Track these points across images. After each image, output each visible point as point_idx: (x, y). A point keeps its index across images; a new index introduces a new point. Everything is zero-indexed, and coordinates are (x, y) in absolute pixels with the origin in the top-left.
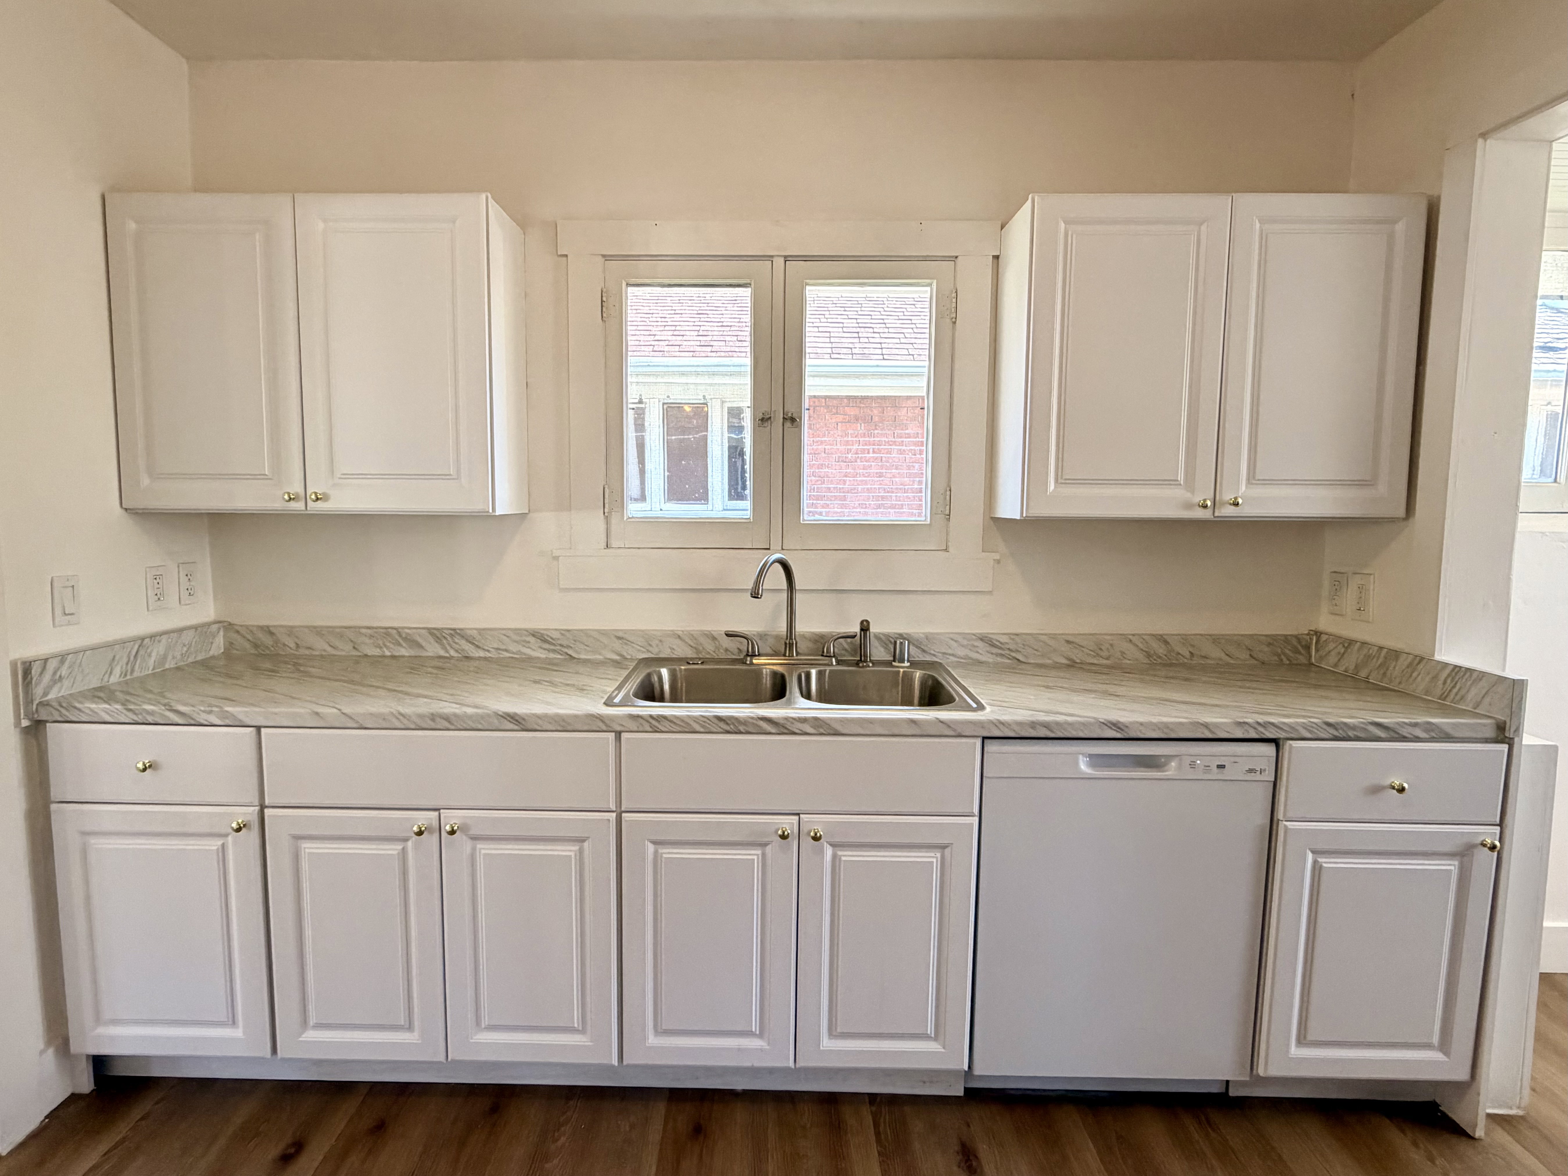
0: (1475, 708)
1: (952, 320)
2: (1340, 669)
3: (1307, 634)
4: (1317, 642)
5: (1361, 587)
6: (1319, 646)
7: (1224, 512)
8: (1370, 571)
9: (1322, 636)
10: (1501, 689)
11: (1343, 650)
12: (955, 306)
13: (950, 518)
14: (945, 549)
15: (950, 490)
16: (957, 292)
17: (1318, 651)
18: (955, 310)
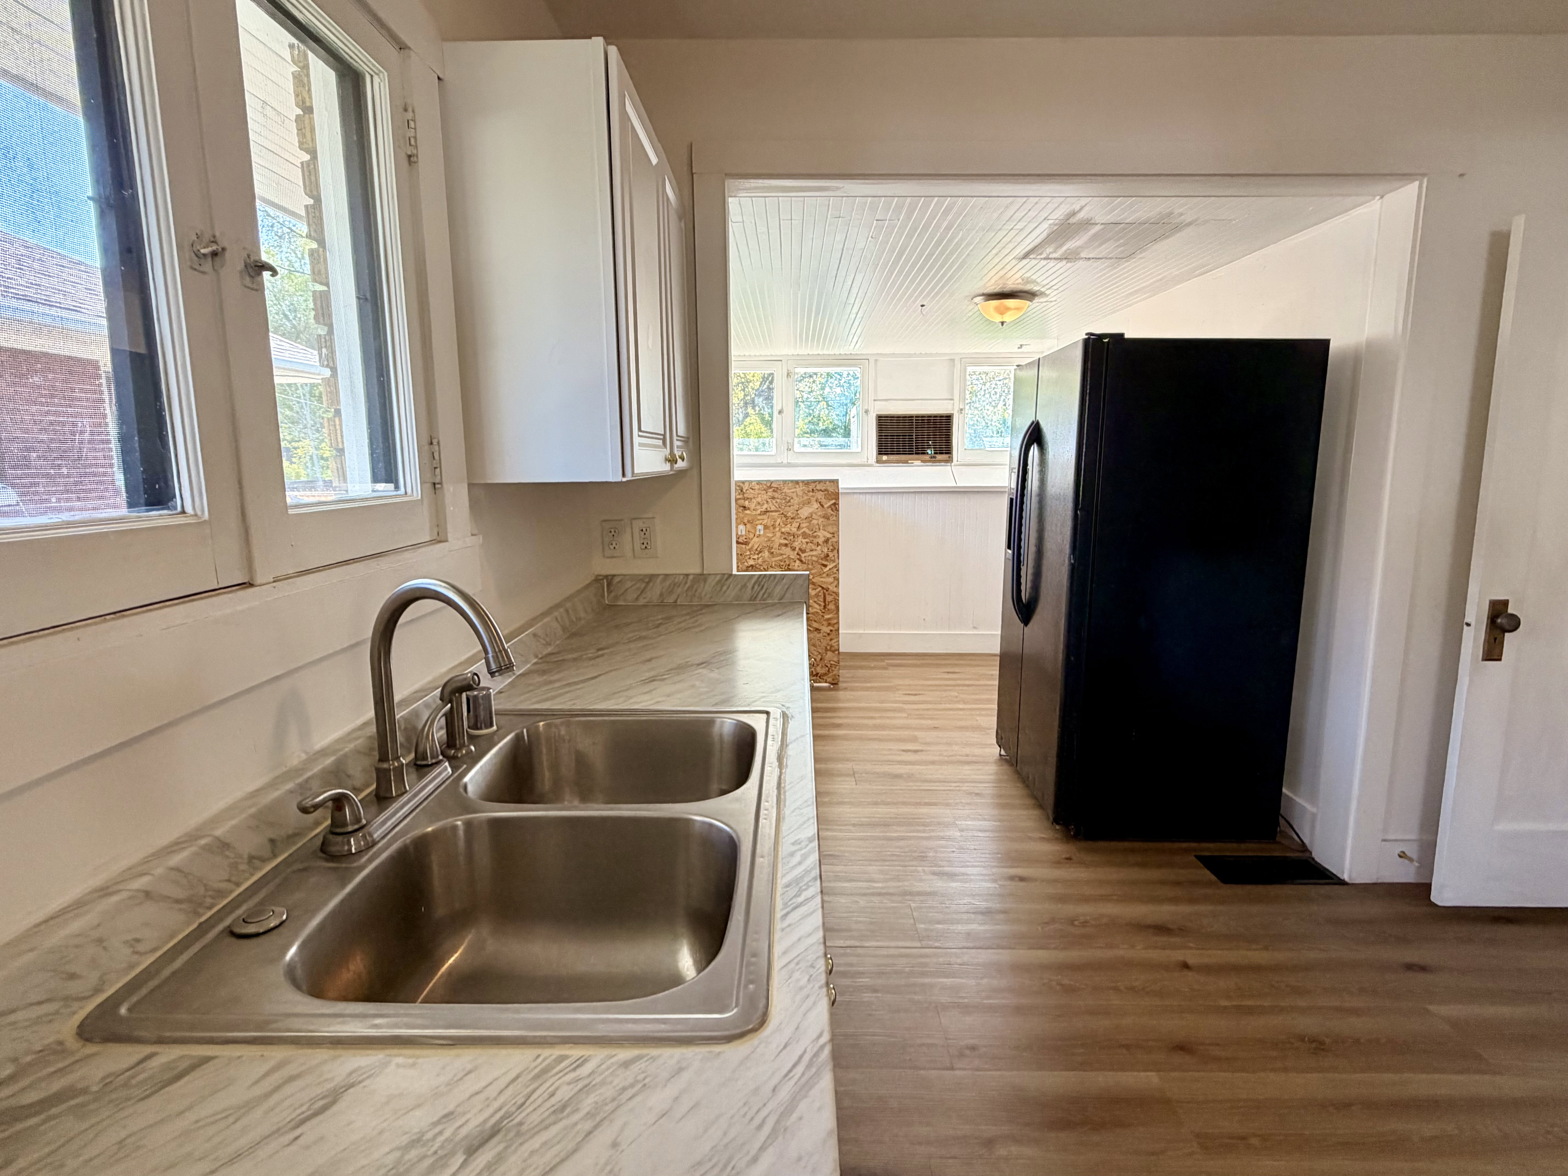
0: (781, 599)
1: (409, 156)
2: (642, 602)
3: (598, 579)
4: (609, 585)
5: (644, 530)
6: (612, 588)
7: (676, 466)
8: (650, 515)
9: (615, 578)
10: (800, 582)
11: (643, 585)
12: (412, 134)
13: (442, 488)
14: (440, 539)
15: (438, 443)
16: (413, 111)
17: (611, 592)
18: (413, 142)
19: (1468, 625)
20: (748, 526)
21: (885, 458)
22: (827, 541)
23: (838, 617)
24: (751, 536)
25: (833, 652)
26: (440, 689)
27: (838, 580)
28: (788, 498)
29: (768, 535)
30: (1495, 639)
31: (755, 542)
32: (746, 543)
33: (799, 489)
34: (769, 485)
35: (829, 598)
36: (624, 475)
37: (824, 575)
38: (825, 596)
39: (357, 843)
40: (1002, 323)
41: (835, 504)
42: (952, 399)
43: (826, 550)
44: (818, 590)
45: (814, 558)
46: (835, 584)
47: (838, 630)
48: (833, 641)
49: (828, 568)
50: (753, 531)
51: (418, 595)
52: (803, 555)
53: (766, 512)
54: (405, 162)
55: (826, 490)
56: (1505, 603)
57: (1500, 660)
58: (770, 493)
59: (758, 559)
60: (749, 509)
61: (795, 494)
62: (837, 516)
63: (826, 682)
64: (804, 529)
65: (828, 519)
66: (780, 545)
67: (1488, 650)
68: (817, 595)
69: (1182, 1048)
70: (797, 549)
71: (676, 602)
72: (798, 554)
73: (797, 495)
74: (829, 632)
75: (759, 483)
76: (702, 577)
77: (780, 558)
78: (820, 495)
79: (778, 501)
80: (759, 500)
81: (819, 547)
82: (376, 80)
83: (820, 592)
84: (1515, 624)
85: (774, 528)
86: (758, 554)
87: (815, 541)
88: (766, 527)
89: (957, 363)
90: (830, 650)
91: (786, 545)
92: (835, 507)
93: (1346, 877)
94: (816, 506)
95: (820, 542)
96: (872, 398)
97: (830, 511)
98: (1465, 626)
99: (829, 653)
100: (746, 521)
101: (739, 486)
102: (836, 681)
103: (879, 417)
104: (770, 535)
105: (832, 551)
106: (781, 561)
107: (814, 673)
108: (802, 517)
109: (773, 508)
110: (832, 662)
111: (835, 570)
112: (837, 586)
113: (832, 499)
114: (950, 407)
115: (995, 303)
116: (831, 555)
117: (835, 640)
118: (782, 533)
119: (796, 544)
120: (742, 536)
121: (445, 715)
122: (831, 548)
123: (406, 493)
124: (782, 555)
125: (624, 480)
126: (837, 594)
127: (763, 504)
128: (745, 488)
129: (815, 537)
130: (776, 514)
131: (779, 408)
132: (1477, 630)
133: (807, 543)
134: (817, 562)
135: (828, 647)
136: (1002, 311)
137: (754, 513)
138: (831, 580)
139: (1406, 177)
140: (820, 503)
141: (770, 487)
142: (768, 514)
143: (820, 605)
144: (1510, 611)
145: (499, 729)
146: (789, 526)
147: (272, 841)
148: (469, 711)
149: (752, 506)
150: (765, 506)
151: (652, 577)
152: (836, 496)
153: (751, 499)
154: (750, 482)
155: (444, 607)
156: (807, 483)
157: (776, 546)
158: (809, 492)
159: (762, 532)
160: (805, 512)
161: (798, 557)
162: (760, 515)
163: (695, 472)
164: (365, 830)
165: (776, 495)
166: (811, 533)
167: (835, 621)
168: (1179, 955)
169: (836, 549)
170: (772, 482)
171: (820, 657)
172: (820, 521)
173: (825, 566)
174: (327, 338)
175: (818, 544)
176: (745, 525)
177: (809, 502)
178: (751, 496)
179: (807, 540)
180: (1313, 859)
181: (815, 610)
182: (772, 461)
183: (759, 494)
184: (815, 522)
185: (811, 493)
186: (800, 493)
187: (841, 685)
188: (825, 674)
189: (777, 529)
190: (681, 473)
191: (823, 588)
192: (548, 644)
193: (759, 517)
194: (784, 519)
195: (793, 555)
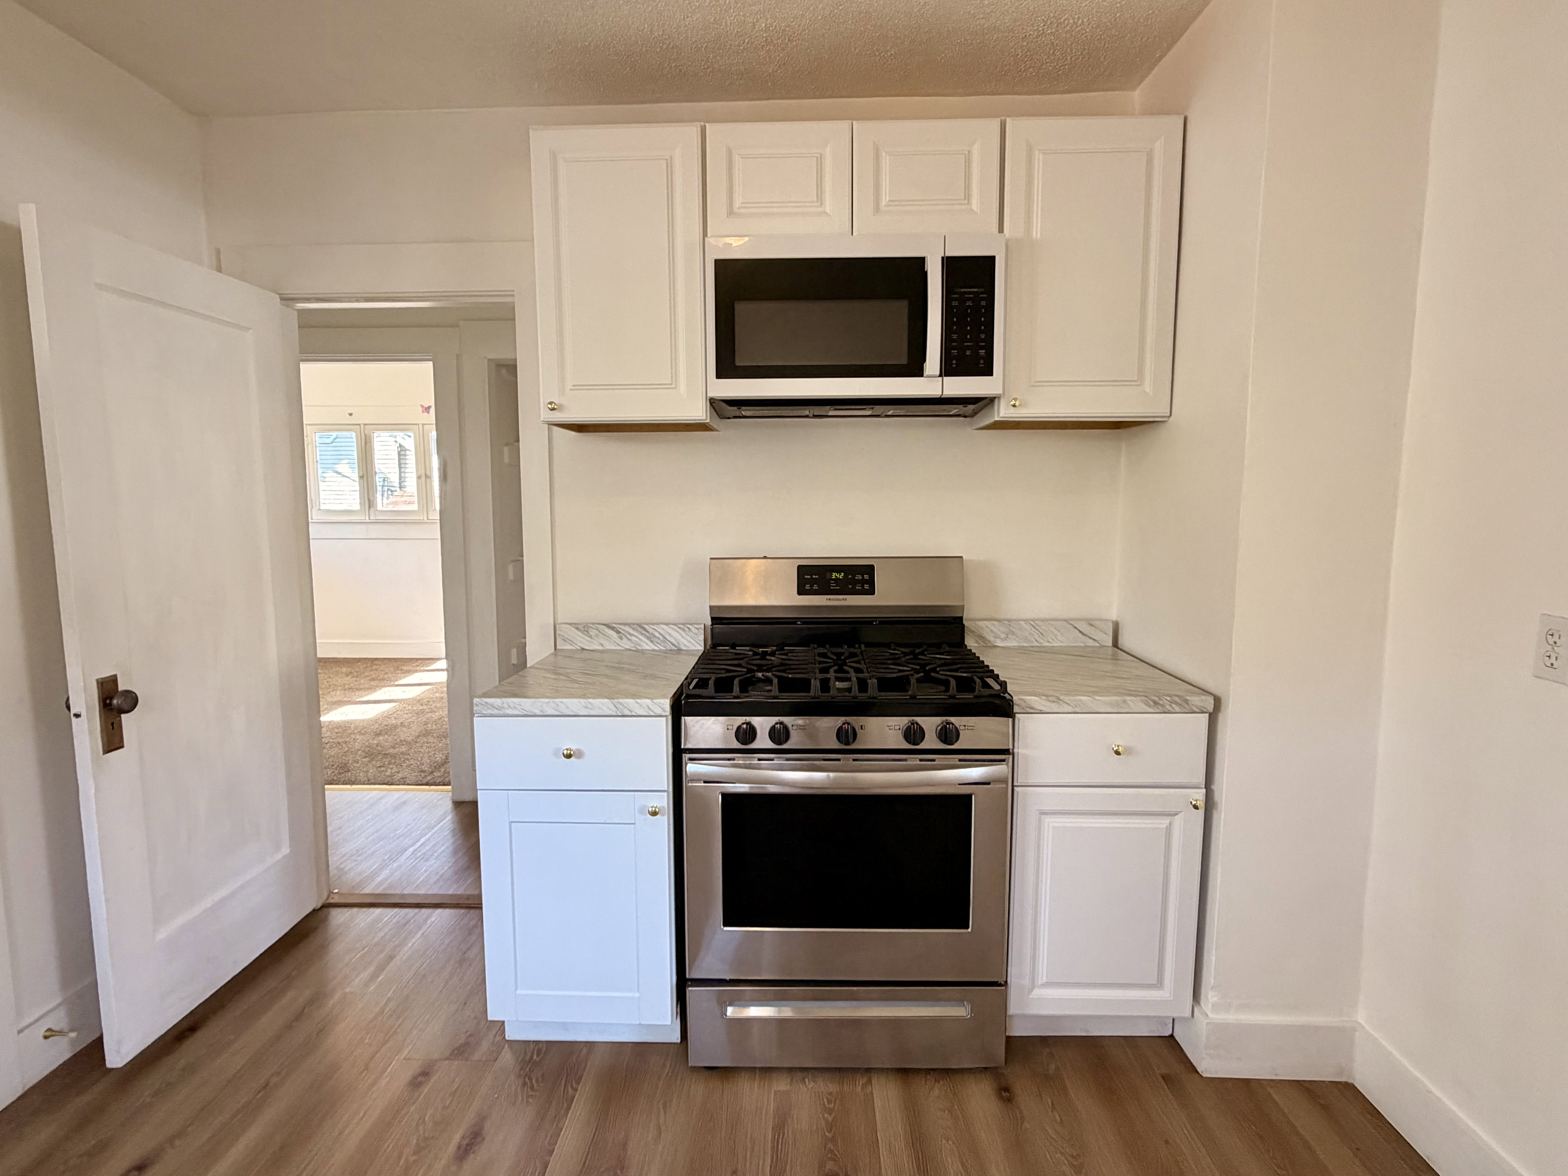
19: (77, 716)
30: (113, 724)
56: (114, 680)
57: (122, 747)
67: (108, 740)
84: (131, 701)
98: (74, 719)
132: (90, 720)
144: (121, 688)
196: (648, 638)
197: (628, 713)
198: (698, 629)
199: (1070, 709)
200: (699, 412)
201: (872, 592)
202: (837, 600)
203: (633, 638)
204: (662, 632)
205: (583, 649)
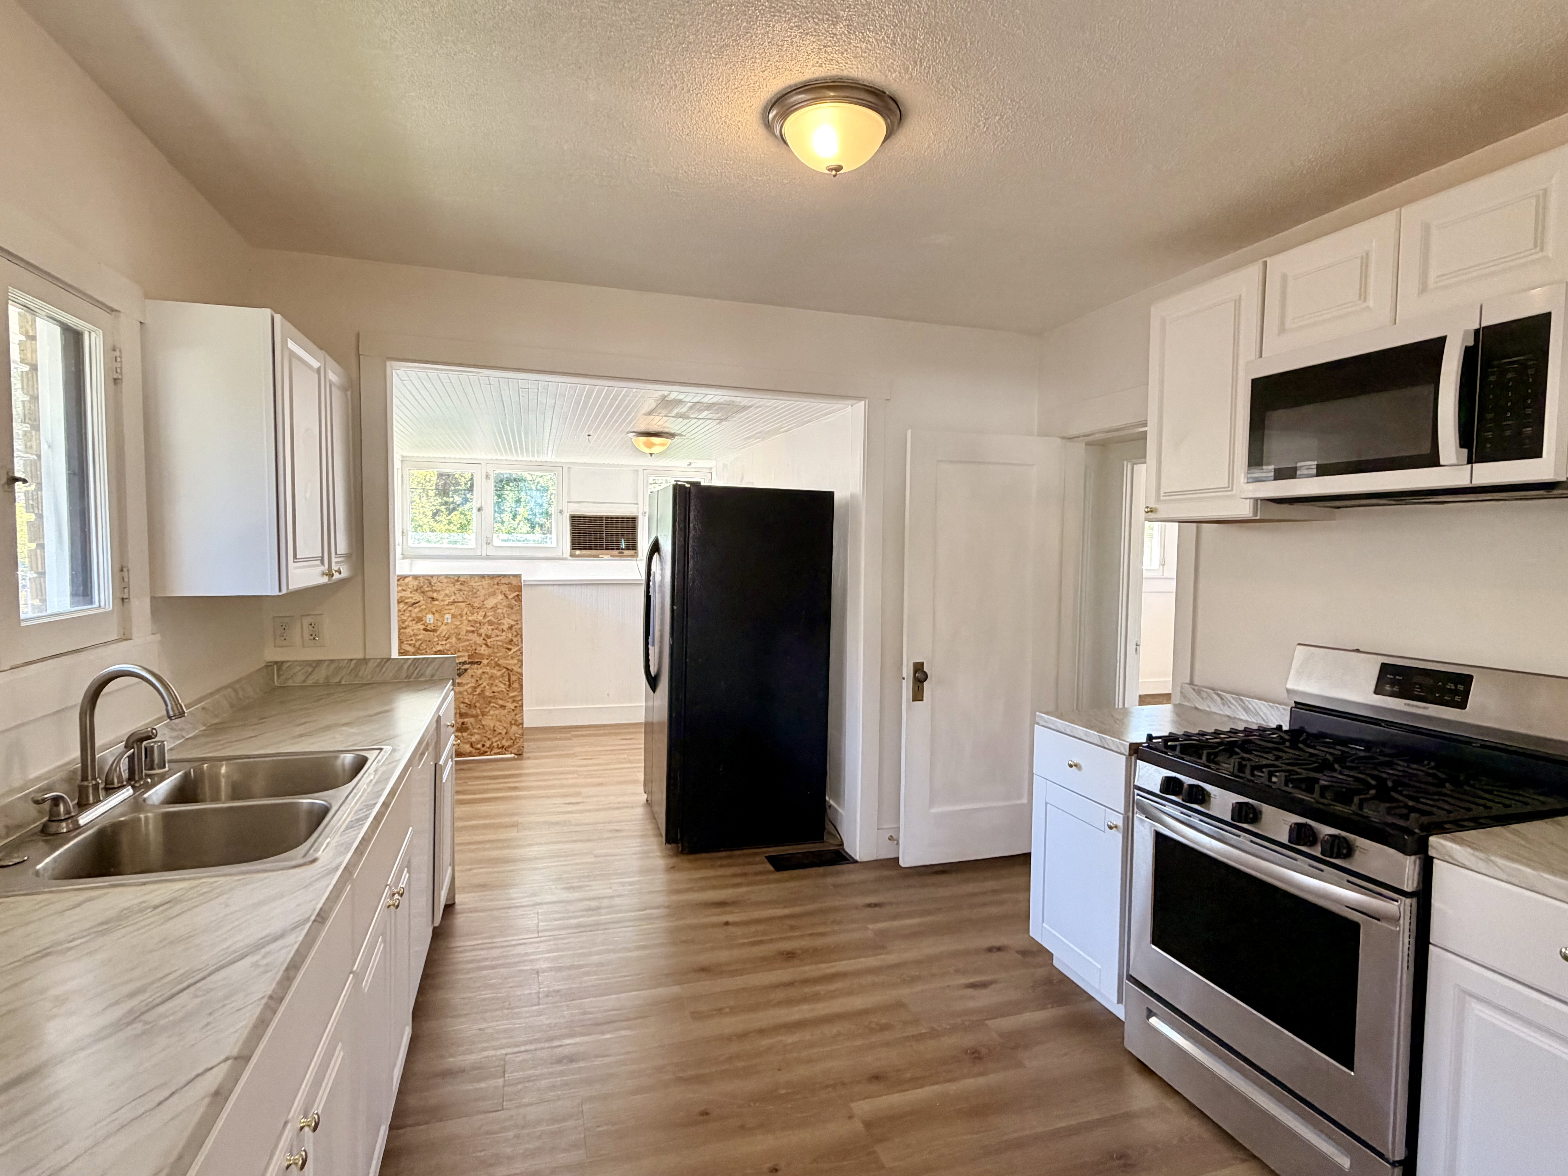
0: (432, 677)
1: (115, 380)
2: (310, 682)
3: (269, 665)
4: (278, 670)
5: (313, 624)
6: (282, 673)
7: (334, 578)
8: (318, 612)
9: (284, 664)
10: (447, 663)
11: (310, 670)
12: (119, 366)
13: (129, 602)
14: (126, 637)
15: (128, 571)
16: (120, 351)
17: (281, 675)
18: (119, 370)
19: (904, 680)
20: (437, 615)
21: (578, 552)
22: (511, 628)
23: (522, 695)
24: (440, 624)
25: (518, 726)
26: (124, 743)
27: (522, 661)
28: (475, 591)
29: (456, 623)
30: (918, 687)
31: (443, 630)
32: (434, 631)
33: (485, 583)
34: (456, 578)
35: (513, 678)
36: (280, 590)
37: (509, 658)
38: (509, 675)
39: (67, 825)
40: (651, 454)
41: (518, 596)
42: (637, 504)
43: (510, 635)
44: (503, 671)
45: (499, 643)
46: (519, 665)
47: (522, 706)
48: (517, 716)
49: (512, 652)
50: (441, 620)
51: (120, 674)
52: (489, 640)
53: (454, 602)
54: (112, 382)
55: (509, 583)
56: (922, 664)
57: (922, 699)
58: (458, 584)
59: (446, 644)
60: (437, 600)
61: (481, 587)
62: (521, 606)
63: (511, 753)
64: (490, 618)
65: (512, 608)
66: (468, 632)
67: (915, 696)
68: (502, 676)
69: (704, 970)
70: (483, 635)
71: (340, 682)
72: (484, 639)
73: (483, 588)
74: (513, 708)
75: (447, 576)
76: (365, 661)
77: (467, 643)
78: (504, 588)
79: (465, 593)
80: (447, 592)
81: (504, 633)
82: (93, 335)
83: (504, 673)
84: (927, 676)
85: (462, 617)
86: (446, 640)
87: (500, 627)
88: (453, 616)
89: (640, 472)
90: (515, 724)
91: (473, 632)
92: (518, 598)
93: (857, 858)
94: (501, 597)
95: (505, 629)
96: (566, 499)
97: (513, 602)
98: (902, 681)
99: (514, 728)
100: (434, 610)
101: (428, 580)
102: (520, 752)
103: (572, 517)
104: (458, 623)
105: (516, 636)
106: (467, 646)
107: (500, 746)
108: (488, 606)
109: (460, 599)
110: (517, 735)
111: (519, 653)
112: (521, 667)
113: (516, 591)
114: (635, 510)
115: (643, 439)
116: (515, 640)
117: (520, 715)
118: (469, 621)
119: (481, 631)
120: (430, 624)
121: (128, 757)
122: (515, 633)
123: (100, 606)
124: (468, 640)
125: (280, 594)
126: (521, 674)
127: (451, 596)
128: (434, 581)
129: (500, 624)
130: (463, 604)
131: (479, 506)
132: (909, 683)
133: (493, 629)
134: (502, 646)
135: (513, 722)
136: (650, 445)
137: (442, 603)
138: (515, 661)
139: (859, 398)
140: (504, 594)
141: (458, 581)
142: (455, 604)
143: (505, 684)
144: (923, 668)
145: (170, 769)
146: (475, 614)
147: (7, 827)
148: (146, 757)
149: (440, 598)
150: (453, 597)
151: (319, 662)
152: (519, 588)
153: (439, 591)
154: (439, 576)
155: (137, 683)
156: (492, 577)
157: (463, 633)
158: (494, 585)
159: (450, 621)
160: (491, 602)
161: (484, 642)
162: (448, 605)
163: (359, 578)
164: (74, 818)
165: (462, 587)
166: (496, 621)
167: (519, 698)
168: (724, 918)
169: (519, 634)
170: (459, 576)
171: (505, 731)
172: (504, 611)
173: (510, 650)
174: (35, 493)
175: (503, 631)
176: (434, 614)
177: (494, 594)
178: (439, 588)
179: (493, 627)
180: (844, 850)
181: (500, 689)
182: (472, 553)
183: (447, 587)
184: (500, 611)
185: (496, 586)
186: (486, 586)
187: (525, 755)
188: (510, 747)
189: (464, 618)
190: (343, 581)
191: (508, 669)
192: (216, 716)
193: (447, 607)
194: (471, 608)
195: (479, 640)
196: (1242, 707)
197: (1106, 746)
198: (1284, 709)
199: (1504, 877)
200: (1245, 510)
201: (1462, 705)
202: (1417, 707)
203: (1233, 707)
204: (1255, 706)
205: (1196, 708)
